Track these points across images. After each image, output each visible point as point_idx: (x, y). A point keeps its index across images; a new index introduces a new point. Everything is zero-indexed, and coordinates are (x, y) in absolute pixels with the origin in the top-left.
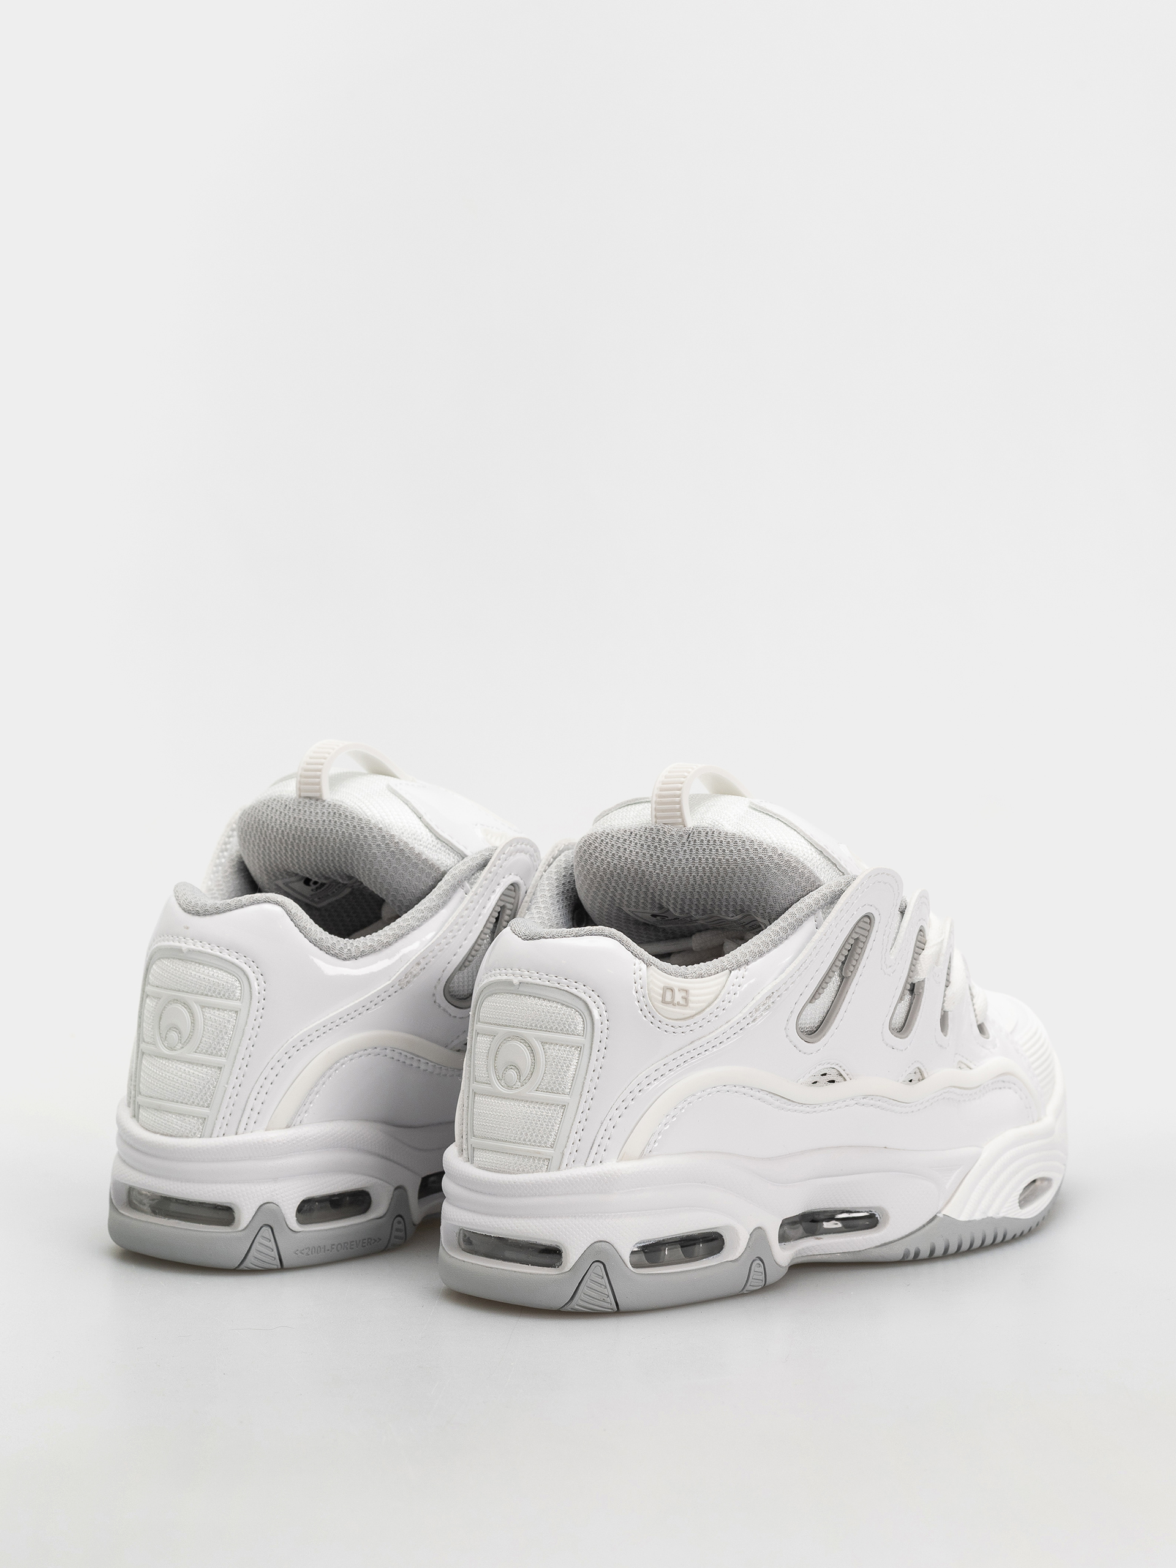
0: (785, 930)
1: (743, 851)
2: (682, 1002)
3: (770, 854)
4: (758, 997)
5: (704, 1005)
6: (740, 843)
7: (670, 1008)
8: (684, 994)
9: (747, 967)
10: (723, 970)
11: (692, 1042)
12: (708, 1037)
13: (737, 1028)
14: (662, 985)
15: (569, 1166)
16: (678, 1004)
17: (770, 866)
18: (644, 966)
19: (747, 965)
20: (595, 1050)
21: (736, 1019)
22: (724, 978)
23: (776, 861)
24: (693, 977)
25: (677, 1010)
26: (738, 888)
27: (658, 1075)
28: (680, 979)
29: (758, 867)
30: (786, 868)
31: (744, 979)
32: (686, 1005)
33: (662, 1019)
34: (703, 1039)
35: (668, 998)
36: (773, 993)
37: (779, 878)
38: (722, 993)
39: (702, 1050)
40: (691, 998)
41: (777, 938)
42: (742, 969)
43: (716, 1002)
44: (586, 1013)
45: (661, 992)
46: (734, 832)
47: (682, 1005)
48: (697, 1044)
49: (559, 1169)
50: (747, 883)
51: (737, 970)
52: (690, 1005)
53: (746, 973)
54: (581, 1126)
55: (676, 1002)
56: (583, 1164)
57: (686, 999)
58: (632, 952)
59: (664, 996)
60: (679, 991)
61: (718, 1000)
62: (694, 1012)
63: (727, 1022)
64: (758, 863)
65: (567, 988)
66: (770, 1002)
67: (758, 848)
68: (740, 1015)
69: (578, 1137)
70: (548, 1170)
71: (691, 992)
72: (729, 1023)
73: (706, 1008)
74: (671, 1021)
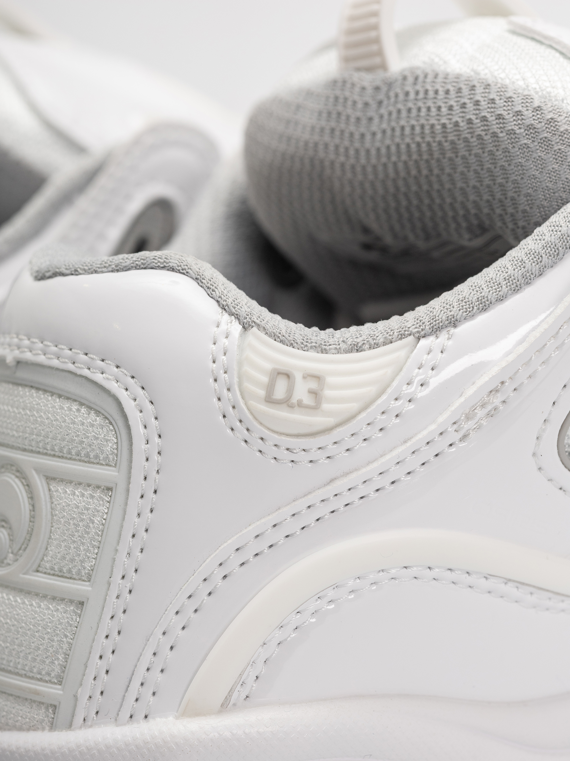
0: (537, 257)
1: (470, 106)
2: (308, 400)
3: (519, 108)
4: (470, 391)
5: (354, 406)
6: (465, 91)
7: (282, 413)
8: (313, 385)
9: (452, 330)
10: (402, 336)
11: (332, 481)
12: (364, 470)
13: (428, 453)
14: (268, 366)
15: (89, 723)
16: (300, 404)
17: (518, 131)
18: (236, 328)
19: (455, 326)
20: (135, 494)
21: (423, 435)
22: (402, 353)
23: (528, 122)
24: (339, 351)
25: (297, 416)
26: (466, 180)
27: (262, 545)
28: (312, 354)
29: (495, 135)
30: (549, 135)
31: (444, 355)
32: (316, 407)
33: (266, 433)
34: (353, 475)
35: (280, 392)
36: (503, 383)
37: (535, 155)
38: (395, 384)
39: (354, 497)
40: (327, 393)
41: (518, 274)
42: (443, 336)
43: (379, 401)
44: (120, 423)
45: (265, 379)
46: (457, 71)
47: (307, 407)
48: (341, 485)
49: (70, 726)
50: (478, 168)
51: (432, 338)
52: (325, 406)
53: (450, 342)
54: (109, 645)
55: (294, 400)
56: (113, 720)
57: (315, 394)
58: (218, 302)
59: (270, 388)
60: (304, 378)
61: (384, 397)
62: (330, 421)
63: (405, 442)
64: (495, 128)
65: (86, 372)
66: (497, 400)
67: (497, 98)
68: (433, 427)
69: (103, 665)
70: (53, 727)
71: (330, 380)
72: (409, 444)
73: (359, 412)
74: (283, 438)
